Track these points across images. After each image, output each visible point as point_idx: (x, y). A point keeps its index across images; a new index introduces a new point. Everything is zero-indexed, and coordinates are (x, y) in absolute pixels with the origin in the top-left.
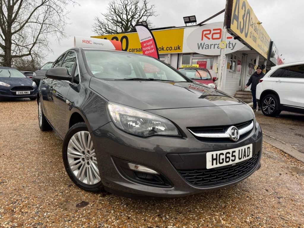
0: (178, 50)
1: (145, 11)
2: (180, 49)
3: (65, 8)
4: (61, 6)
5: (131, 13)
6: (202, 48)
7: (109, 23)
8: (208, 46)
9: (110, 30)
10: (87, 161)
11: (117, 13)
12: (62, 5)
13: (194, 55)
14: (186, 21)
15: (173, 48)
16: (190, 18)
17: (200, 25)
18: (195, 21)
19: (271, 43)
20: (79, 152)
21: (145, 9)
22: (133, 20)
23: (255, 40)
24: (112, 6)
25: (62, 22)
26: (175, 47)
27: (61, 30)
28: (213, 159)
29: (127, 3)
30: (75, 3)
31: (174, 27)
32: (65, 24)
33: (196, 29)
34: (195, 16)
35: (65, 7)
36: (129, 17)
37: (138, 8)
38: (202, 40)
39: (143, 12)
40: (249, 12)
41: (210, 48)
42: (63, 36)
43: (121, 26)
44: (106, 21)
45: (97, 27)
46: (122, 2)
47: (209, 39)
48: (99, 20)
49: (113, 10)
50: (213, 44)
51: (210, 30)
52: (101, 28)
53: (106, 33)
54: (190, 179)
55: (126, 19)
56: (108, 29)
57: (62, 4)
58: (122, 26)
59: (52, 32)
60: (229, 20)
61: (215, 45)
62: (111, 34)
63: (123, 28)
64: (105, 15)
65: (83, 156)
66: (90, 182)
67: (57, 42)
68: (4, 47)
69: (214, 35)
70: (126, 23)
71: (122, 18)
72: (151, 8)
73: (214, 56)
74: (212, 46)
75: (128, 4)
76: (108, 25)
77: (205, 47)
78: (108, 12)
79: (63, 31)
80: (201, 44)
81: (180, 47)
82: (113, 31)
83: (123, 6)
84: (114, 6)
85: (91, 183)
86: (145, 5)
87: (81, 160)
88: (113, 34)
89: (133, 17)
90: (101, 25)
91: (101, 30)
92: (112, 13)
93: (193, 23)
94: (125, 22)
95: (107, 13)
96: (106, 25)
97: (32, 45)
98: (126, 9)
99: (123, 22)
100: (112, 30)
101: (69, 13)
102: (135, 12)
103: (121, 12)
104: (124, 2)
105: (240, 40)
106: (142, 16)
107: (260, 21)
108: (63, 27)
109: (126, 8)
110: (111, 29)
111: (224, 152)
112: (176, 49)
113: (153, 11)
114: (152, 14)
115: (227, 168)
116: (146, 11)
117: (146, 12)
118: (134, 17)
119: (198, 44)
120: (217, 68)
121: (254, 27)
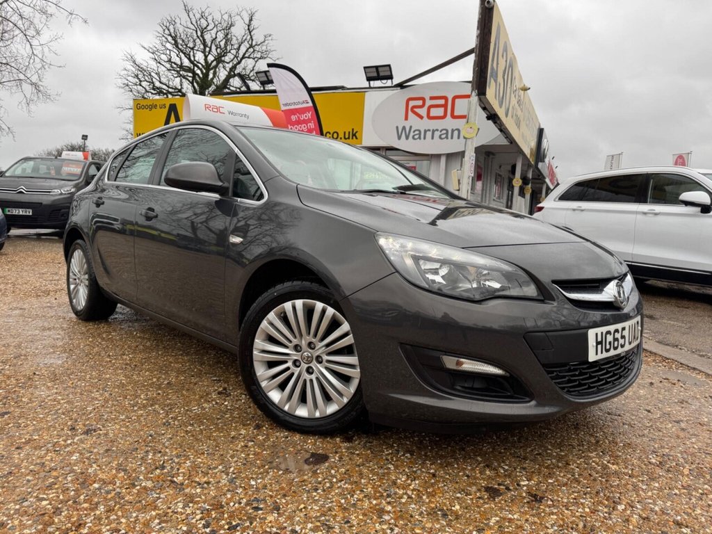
0: (352, 138)
1: (250, 48)
2: (357, 138)
3: (45, 27)
4: (36, 21)
5: (216, 50)
6: (407, 138)
7: (162, 69)
8: (420, 134)
9: (164, 87)
10: (306, 366)
11: (180, 47)
12: (38, 19)
13: (387, 151)
14: (369, 75)
15: (341, 135)
16: (380, 69)
17: (401, 86)
18: (390, 77)
19: (541, 131)
20: (286, 347)
21: (250, 43)
22: (221, 65)
23: (518, 125)
24: (169, 30)
25: (37, 60)
26: (345, 133)
27: (34, 79)
28: (598, 343)
29: (205, 26)
30: (74, 16)
31: (342, 88)
32: (46, 67)
33: (393, 95)
34: (389, 66)
35: (47, 23)
36: (211, 58)
37: (234, 39)
38: (406, 118)
39: (243, 49)
40: (511, 66)
41: (425, 138)
42: (40, 95)
43: (190, 79)
44: (153, 65)
45: (130, 78)
46: (194, 23)
47: (421, 117)
48: (134, 62)
49: (170, 38)
50: (429, 130)
51: (423, 99)
52: (141, 81)
53: (152, 93)
54: (559, 383)
55: (202, 62)
56: (158, 84)
57: (38, 15)
58: (194, 78)
59: (9, 84)
60: (483, 79)
61: (433, 131)
62: (165, 96)
63: (195, 84)
64: (150, 50)
65: (295, 356)
66: (315, 411)
67: (25, 109)
69: (432, 110)
70: (204, 71)
71: (192, 59)
72: (264, 42)
73: (432, 156)
74: (428, 132)
75: (209, 28)
76: (158, 74)
77: (412, 134)
78: (158, 42)
79: (40, 83)
80: (404, 128)
81: (356, 132)
82: (170, 90)
83: (196, 31)
84: (172, 31)
85: (317, 414)
86: (250, 32)
87: (290, 364)
88: (170, 96)
89: (219, 59)
90: (139, 73)
91: (141, 85)
92: (169, 46)
93: (384, 81)
94: (201, 70)
95: (155, 45)
96: (152, 74)
98: (204, 40)
99: (196, 68)
100: (168, 87)
101: (58, 40)
102: (226, 47)
103: (191, 45)
104: (199, 22)
105: (495, 123)
106: (243, 57)
107: (526, 85)
108: (39, 72)
109: (202, 36)
110: (166, 85)
111: (612, 328)
112: (347, 137)
113: (269, 48)
114: (265, 56)
115: (611, 362)
116: (251, 46)
117: (251, 50)
118: (223, 58)
119: (397, 127)
120: (459, 180)
121: (517, 97)
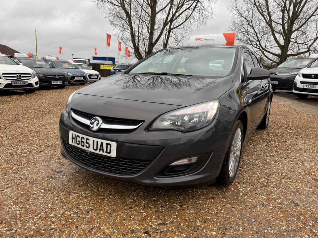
28: (73, 138)
68: (282, 47)
97: (312, 41)
